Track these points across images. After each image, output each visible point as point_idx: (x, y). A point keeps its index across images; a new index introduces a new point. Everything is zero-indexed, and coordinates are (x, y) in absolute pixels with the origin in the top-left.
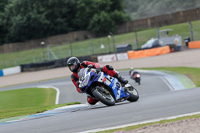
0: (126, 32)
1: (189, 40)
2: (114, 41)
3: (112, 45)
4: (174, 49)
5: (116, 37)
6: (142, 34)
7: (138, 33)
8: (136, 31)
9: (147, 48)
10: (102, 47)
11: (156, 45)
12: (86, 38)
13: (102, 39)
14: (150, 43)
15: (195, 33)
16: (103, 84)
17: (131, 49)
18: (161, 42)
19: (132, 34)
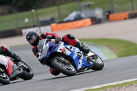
0: (49, 6)
1: (110, 12)
2: (37, 15)
3: (35, 18)
4: (95, 21)
5: (40, 11)
6: (64, 7)
7: (61, 7)
8: (58, 5)
9: (69, 21)
10: (27, 20)
11: (78, 18)
12: (11, 12)
13: (26, 13)
14: (73, 15)
15: (116, 6)
16: (62, 54)
17: (54, 23)
18: (83, 15)
19: (55, 8)
